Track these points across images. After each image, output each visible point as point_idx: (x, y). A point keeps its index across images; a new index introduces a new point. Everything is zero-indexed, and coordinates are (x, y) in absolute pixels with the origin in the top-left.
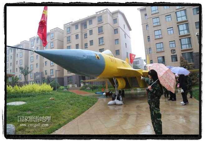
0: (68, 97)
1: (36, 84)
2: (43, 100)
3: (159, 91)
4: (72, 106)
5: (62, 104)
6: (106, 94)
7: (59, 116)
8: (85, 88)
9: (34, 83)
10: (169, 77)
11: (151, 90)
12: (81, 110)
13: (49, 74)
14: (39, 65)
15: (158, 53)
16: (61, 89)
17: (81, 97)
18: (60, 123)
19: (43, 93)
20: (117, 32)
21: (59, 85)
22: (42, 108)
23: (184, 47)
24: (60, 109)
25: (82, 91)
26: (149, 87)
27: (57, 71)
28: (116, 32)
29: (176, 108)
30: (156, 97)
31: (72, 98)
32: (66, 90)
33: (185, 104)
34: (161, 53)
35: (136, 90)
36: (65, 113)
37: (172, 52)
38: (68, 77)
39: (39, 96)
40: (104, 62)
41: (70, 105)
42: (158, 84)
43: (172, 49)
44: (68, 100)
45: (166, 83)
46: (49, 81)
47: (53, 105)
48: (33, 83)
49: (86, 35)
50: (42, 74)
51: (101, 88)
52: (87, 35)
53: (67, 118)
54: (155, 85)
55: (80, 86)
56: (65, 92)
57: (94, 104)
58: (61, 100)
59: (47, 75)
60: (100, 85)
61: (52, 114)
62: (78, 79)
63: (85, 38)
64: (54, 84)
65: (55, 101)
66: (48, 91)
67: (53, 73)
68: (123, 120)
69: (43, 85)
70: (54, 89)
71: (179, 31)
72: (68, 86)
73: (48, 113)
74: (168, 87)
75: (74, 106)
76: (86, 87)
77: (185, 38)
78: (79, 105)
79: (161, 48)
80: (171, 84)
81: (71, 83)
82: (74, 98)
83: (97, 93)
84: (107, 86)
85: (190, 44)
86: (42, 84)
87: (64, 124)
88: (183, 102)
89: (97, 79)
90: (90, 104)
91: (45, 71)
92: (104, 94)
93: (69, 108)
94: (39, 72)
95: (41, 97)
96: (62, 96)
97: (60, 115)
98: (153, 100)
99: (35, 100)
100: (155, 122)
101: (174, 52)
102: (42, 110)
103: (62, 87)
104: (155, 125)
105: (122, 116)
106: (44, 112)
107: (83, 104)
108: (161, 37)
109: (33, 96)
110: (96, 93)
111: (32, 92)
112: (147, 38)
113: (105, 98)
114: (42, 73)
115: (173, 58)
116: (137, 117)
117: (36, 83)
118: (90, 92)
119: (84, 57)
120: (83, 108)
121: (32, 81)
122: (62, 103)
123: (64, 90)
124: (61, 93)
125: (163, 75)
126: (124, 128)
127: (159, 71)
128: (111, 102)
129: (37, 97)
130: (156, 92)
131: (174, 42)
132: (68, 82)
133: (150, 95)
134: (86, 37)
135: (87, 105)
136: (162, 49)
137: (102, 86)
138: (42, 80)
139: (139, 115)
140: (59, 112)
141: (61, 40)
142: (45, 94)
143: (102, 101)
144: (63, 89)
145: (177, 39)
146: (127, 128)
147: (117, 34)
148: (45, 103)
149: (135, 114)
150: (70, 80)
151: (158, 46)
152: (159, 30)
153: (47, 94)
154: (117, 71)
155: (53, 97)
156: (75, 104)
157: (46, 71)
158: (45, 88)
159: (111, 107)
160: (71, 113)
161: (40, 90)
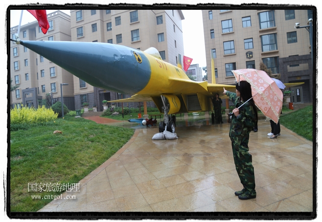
0: (86, 128)
1: (28, 108)
2: (43, 135)
3: (251, 118)
4: (94, 144)
5: (77, 140)
6: (147, 122)
7: (73, 161)
8: (110, 113)
9: (24, 106)
10: (273, 97)
11: (238, 115)
12: (109, 149)
13: (48, 91)
14: (29, 75)
15: (226, 57)
16: (70, 116)
17: (107, 128)
18: (76, 174)
19: (41, 123)
20: (162, 21)
21: (67, 109)
22: (42, 150)
23: (267, 49)
24: (74, 149)
25: (106, 118)
26: (235, 111)
27: (64, 85)
28: (159, 20)
29: (262, 144)
30: (244, 127)
31: (92, 130)
32: (80, 116)
33: (276, 137)
34: (231, 56)
35: (192, 115)
36: (84, 156)
37: (247, 55)
38: (82, 96)
39: (33, 127)
40: (149, 67)
41: (90, 142)
42: (250, 107)
43: (248, 50)
44: (86, 133)
45: (263, 104)
46: (49, 102)
47: (61, 144)
48: (21, 107)
49: (109, 25)
50: (36, 91)
51: (137, 112)
52: (111, 26)
53: (88, 164)
54: (246, 108)
55: (102, 110)
56: (78, 120)
57: (130, 138)
58: (74, 135)
59: (46, 93)
60: (134, 108)
61: (61, 159)
62: (98, 98)
63: (108, 30)
64: (58, 108)
65: (64, 136)
66: (50, 120)
67: (55, 89)
68: (183, 164)
69: (39, 109)
70: (60, 116)
71: (260, 22)
72: (82, 110)
73: (53, 158)
74: (266, 112)
75: (98, 143)
76: (111, 111)
77: (268, 34)
78: (106, 142)
79: (231, 49)
80: (275, 108)
81: (87, 106)
82: (96, 130)
83: (131, 120)
84: (146, 109)
85: (275, 45)
86: (37, 107)
87: (82, 175)
88: (271, 133)
89: (132, 98)
90: (122, 140)
91: (42, 86)
92: (144, 121)
93: (89, 147)
94: (30, 87)
95: (37, 129)
96: (75, 126)
97: (75, 160)
98: (239, 133)
99: (28, 136)
100: (242, 169)
101: (251, 56)
102: (41, 153)
103: (71, 113)
104: (243, 173)
105: (180, 158)
106: (46, 155)
107: (111, 140)
108: (231, 31)
109: (24, 129)
110: (129, 121)
111: (20, 121)
112: (209, 32)
113: (146, 129)
114: (37, 89)
115: (249, 65)
116: (205, 159)
117: (28, 106)
118: (118, 119)
119: (116, 58)
120: (112, 145)
121: (20, 104)
122: (75, 139)
123: (76, 117)
124: (73, 122)
125: (264, 92)
126: (189, 179)
127: (257, 85)
128: (158, 135)
129: (31, 129)
130: (246, 120)
131: (251, 40)
132: (82, 103)
133: (235, 123)
134: (109, 28)
135: (119, 141)
136: (233, 51)
137: (138, 109)
138: (37, 102)
139: (207, 156)
140: (73, 155)
141: (67, 34)
142: (45, 125)
143: (141, 133)
144: (74, 116)
145: (256, 35)
146: (193, 179)
147: (160, 25)
148: (46, 139)
149: (201, 155)
150: (86, 100)
151: (227, 46)
152: (228, 20)
153: (49, 124)
154: (168, 84)
155: (59, 130)
156: (98, 140)
157: (44, 87)
158: (44, 114)
159: (158, 143)
160: (93, 155)
161: (36, 118)
